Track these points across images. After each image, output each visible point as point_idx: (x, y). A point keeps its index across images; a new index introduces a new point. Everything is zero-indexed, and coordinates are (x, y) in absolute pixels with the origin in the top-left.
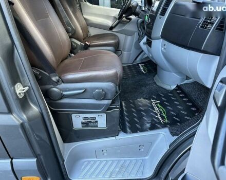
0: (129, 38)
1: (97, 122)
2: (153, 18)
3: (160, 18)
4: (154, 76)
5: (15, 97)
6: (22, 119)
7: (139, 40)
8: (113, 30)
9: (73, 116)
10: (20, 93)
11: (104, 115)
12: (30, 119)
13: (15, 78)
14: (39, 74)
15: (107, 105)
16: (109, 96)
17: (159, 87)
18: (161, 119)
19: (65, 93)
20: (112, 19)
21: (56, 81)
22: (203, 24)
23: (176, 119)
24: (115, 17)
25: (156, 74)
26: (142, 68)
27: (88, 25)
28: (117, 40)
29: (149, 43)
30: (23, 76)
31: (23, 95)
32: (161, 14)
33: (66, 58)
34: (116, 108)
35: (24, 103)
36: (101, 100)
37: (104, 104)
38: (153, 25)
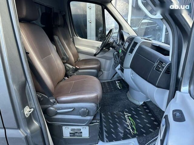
0: (108, 61)
1: (81, 132)
2: (125, 53)
3: (129, 55)
4: (127, 93)
5: (23, 117)
6: (26, 133)
7: (115, 66)
8: (97, 56)
9: (64, 128)
10: (27, 114)
11: (87, 128)
12: (32, 132)
13: (25, 102)
14: (42, 97)
15: (90, 120)
16: (92, 113)
17: (131, 102)
18: (131, 131)
19: (58, 111)
20: (96, 48)
21: (53, 102)
22: (156, 67)
23: (143, 130)
24: (98, 48)
25: (128, 90)
26: (118, 85)
27: (78, 53)
28: (99, 65)
29: (122, 70)
30: (30, 100)
31: (29, 115)
32: (129, 52)
33: (61, 81)
34: (96, 122)
35: (29, 121)
36: (85, 116)
37: (88, 120)
38: (124, 58)
